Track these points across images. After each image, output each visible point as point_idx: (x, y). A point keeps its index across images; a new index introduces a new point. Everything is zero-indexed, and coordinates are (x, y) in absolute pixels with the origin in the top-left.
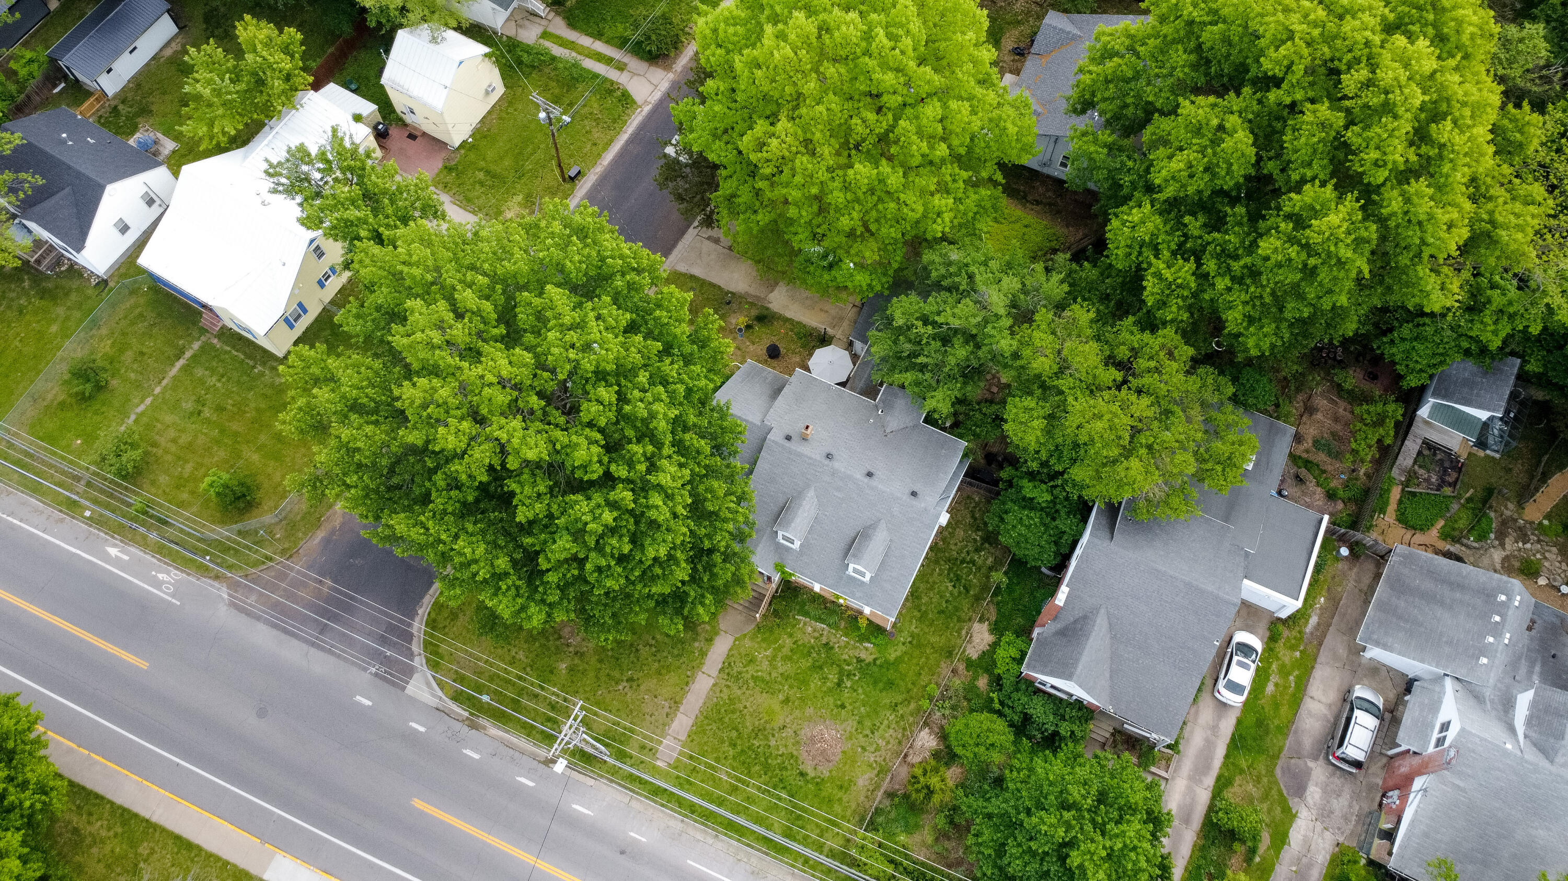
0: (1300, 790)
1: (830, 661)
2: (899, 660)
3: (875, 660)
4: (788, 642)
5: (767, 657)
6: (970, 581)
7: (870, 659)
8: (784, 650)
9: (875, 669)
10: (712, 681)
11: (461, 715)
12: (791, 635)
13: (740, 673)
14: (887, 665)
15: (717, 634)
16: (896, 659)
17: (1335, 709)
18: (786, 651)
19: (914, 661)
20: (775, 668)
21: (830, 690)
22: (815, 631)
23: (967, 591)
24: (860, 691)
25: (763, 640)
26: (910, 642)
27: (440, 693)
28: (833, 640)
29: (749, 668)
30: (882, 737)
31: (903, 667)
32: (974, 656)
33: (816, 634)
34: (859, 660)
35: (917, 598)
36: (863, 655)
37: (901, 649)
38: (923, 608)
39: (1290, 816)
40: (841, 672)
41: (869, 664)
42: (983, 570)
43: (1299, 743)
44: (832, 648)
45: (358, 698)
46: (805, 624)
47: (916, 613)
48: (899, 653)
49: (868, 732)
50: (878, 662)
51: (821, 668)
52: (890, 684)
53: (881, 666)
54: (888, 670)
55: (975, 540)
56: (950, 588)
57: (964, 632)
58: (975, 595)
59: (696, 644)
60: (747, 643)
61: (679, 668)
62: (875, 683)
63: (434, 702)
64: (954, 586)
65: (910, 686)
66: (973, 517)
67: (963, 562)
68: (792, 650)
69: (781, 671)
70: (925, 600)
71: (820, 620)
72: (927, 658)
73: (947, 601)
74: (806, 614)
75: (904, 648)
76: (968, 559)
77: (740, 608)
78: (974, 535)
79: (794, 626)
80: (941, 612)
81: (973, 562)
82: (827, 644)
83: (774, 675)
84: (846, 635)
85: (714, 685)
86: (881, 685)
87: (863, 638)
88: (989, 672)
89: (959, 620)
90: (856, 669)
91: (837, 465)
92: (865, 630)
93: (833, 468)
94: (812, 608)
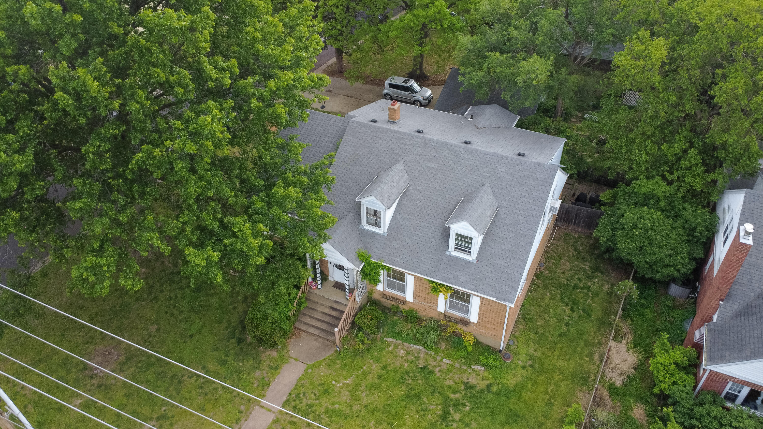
1: (430, 389)
2: (520, 387)
3: (489, 386)
4: (375, 368)
5: (347, 386)
6: (589, 305)
7: (483, 384)
8: (370, 377)
9: (491, 397)
10: (272, 417)
12: (378, 360)
13: (311, 406)
14: (506, 392)
15: (284, 361)
16: (516, 385)
18: (372, 378)
19: (541, 388)
20: (358, 399)
21: (432, 424)
22: (408, 353)
23: (589, 315)
24: (474, 425)
25: (344, 367)
26: (531, 366)
28: (432, 363)
29: (323, 400)
31: (527, 395)
32: (619, 382)
33: (411, 358)
34: (468, 387)
35: (531, 320)
36: (473, 380)
37: (520, 375)
38: (540, 330)
40: (446, 402)
41: (482, 391)
42: (602, 295)
44: (431, 372)
46: (396, 346)
47: (532, 336)
48: (519, 378)
50: (494, 389)
51: (418, 397)
52: (513, 416)
53: (498, 394)
54: (508, 397)
55: (585, 270)
56: (568, 312)
57: (596, 357)
58: (598, 319)
59: (257, 373)
60: (323, 371)
62: (493, 415)
64: (572, 310)
65: (541, 419)
66: (576, 250)
67: (575, 287)
68: (379, 377)
69: (365, 402)
70: (540, 322)
71: (412, 339)
72: (556, 385)
73: (567, 324)
74: (398, 335)
75: (525, 373)
76: (581, 285)
77: (317, 332)
78: (581, 265)
79: (382, 350)
80: (561, 335)
81: (589, 289)
82: (424, 368)
83: (356, 407)
84: (449, 357)
85: (274, 422)
86: (501, 418)
87: (470, 360)
88: (641, 399)
89: (587, 344)
90: (465, 397)
91: (428, 136)
92: (470, 349)
93: (424, 138)
94: (407, 327)
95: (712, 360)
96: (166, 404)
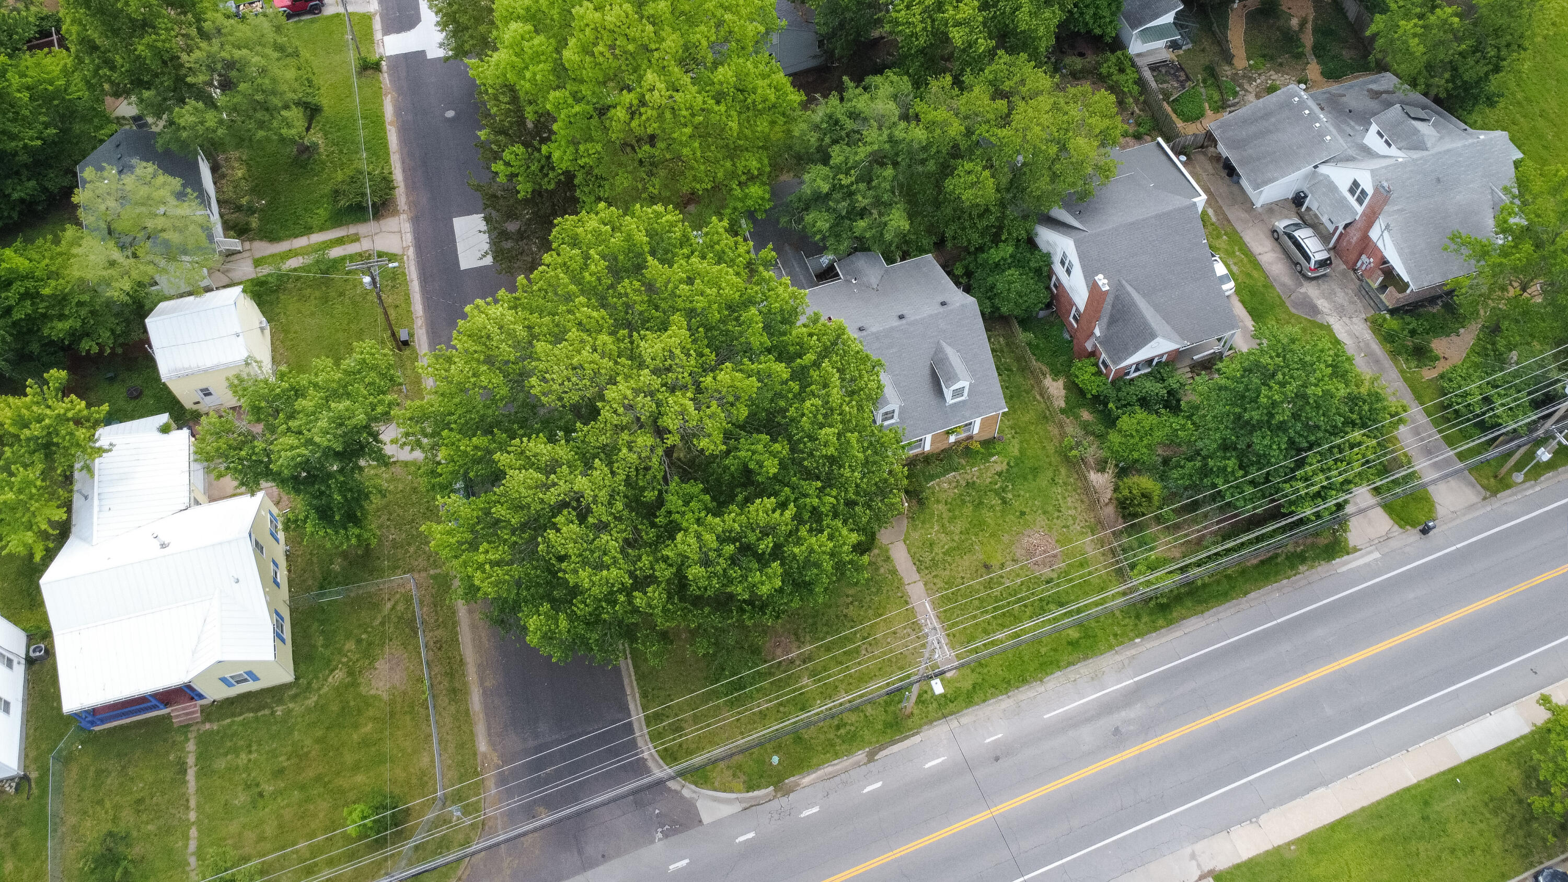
0: (1314, 310)
1: (982, 493)
2: (1022, 451)
3: (1008, 464)
4: (941, 507)
5: (938, 531)
6: (1005, 363)
7: (1004, 467)
8: (944, 516)
9: (1015, 470)
10: (921, 584)
11: (768, 794)
12: (938, 502)
13: (933, 560)
14: (1019, 461)
15: (887, 551)
16: (1020, 451)
17: (1278, 249)
18: (946, 515)
19: (1032, 442)
20: (952, 533)
21: (1003, 511)
22: (950, 483)
23: (1011, 370)
24: (1022, 493)
25: (923, 522)
26: (1016, 433)
27: (734, 796)
28: (968, 477)
29: (936, 550)
30: (1069, 508)
31: (1029, 453)
32: (1063, 405)
33: (954, 484)
34: (999, 474)
36: (998, 468)
37: (1015, 442)
39: (1328, 328)
40: (996, 493)
41: (1008, 470)
42: (1005, 350)
43: (1284, 285)
44: (974, 483)
45: (671, 867)
46: (939, 485)
48: (1017, 446)
49: (1056, 514)
50: (1012, 464)
51: (981, 503)
52: (1035, 471)
53: (1017, 464)
54: (1023, 463)
57: (1038, 397)
58: (1018, 369)
59: (882, 571)
60: (916, 535)
61: (888, 598)
62: (1025, 479)
63: (737, 808)
65: (1047, 460)
68: (949, 510)
69: (958, 531)
71: (946, 472)
72: (1037, 433)
73: (1007, 388)
74: (932, 477)
75: (1017, 440)
79: (933, 493)
80: (1010, 398)
82: (968, 483)
83: (956, 538)
84: (973, 465)
85: (925, 585)
86: (1030, 477)
87: (986, 457)
88: (1083, 406)
89: (1027, 393)
90: (1003, 481)
91: (874, 329)
92: (982, 450)
93: (873, 334)
94: (932, 469)
95: (1115, 363)
96: (855, 633)
